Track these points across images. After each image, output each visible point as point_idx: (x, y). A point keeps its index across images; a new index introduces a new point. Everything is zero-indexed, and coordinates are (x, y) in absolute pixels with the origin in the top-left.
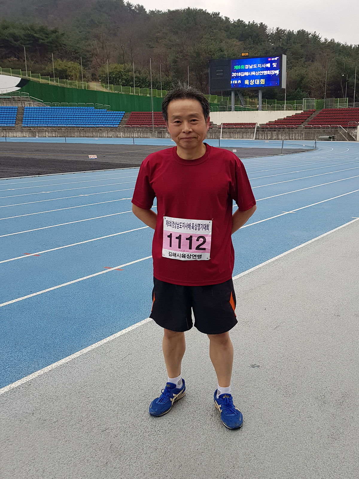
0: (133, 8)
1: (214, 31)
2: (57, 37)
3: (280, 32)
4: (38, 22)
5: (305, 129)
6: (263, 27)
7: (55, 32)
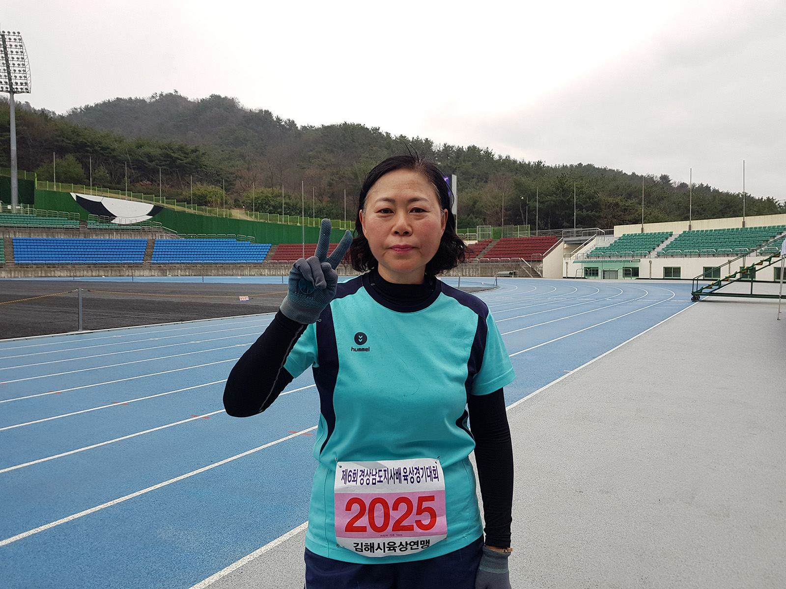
0: (283, 123)
1: (374, 148)
2: (197, 157)
3: (447, 149)
4: (177, 140)
5: (480, 263)
6: (428, 143)
7: (194, 151)
